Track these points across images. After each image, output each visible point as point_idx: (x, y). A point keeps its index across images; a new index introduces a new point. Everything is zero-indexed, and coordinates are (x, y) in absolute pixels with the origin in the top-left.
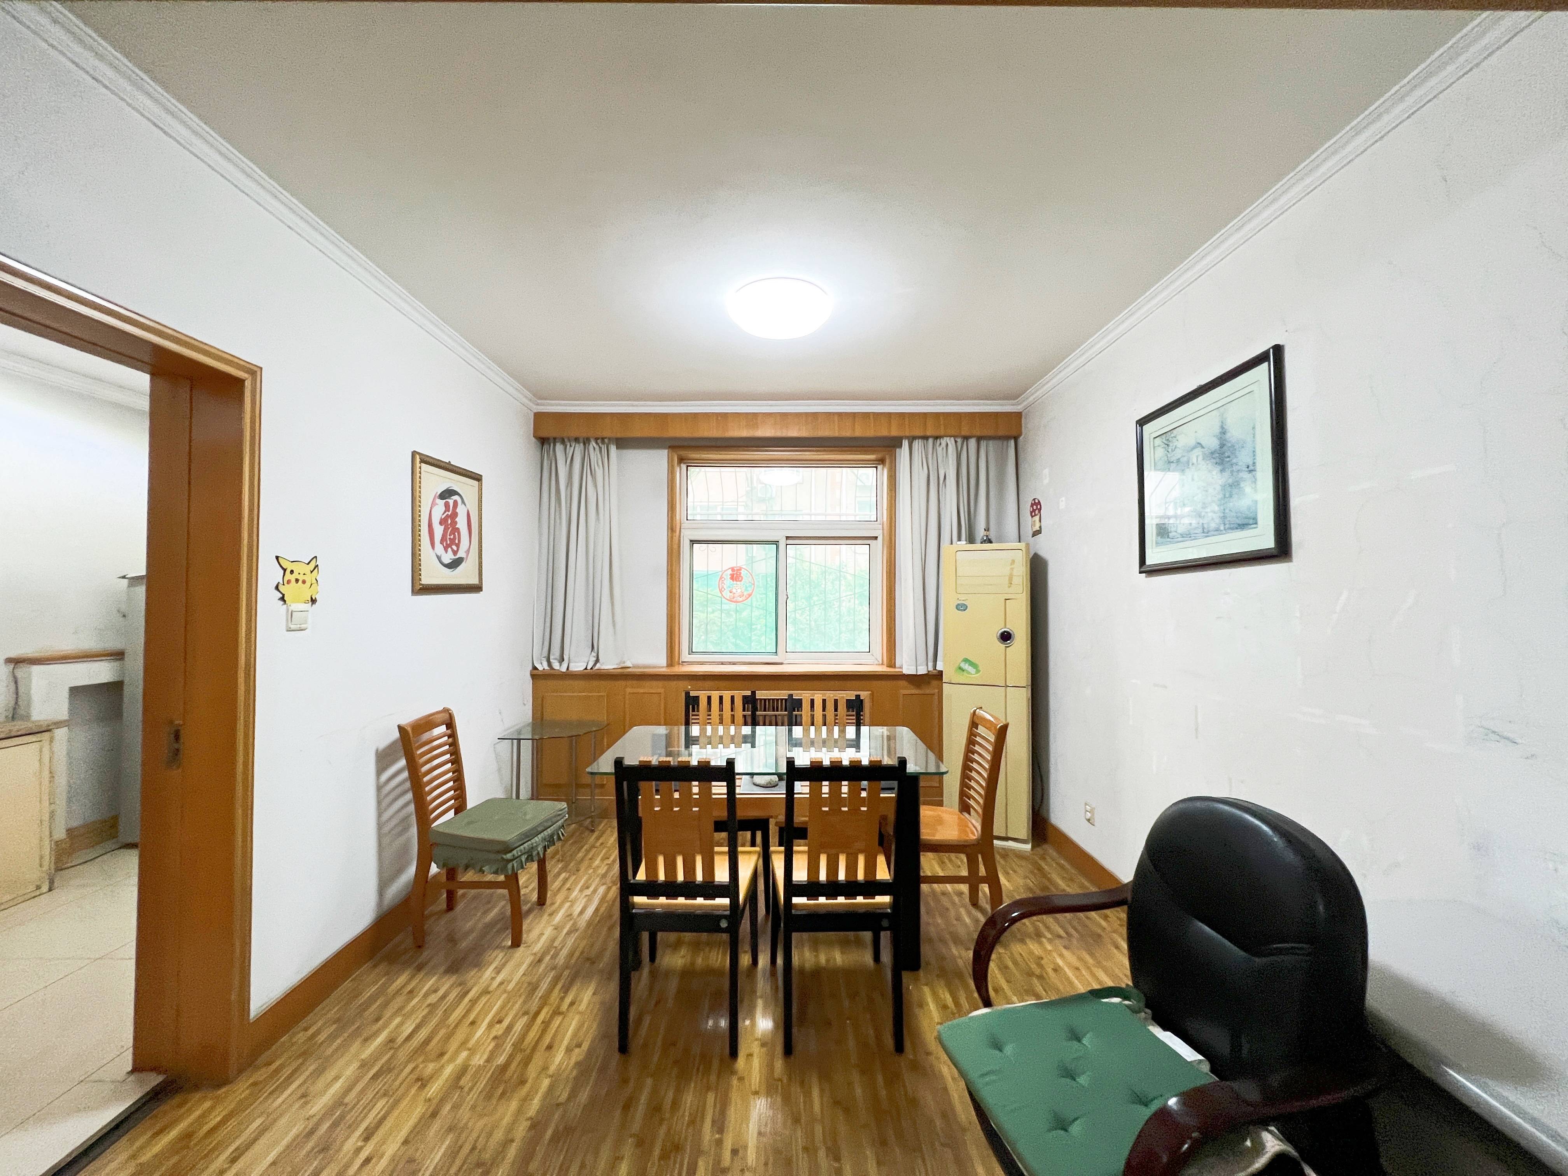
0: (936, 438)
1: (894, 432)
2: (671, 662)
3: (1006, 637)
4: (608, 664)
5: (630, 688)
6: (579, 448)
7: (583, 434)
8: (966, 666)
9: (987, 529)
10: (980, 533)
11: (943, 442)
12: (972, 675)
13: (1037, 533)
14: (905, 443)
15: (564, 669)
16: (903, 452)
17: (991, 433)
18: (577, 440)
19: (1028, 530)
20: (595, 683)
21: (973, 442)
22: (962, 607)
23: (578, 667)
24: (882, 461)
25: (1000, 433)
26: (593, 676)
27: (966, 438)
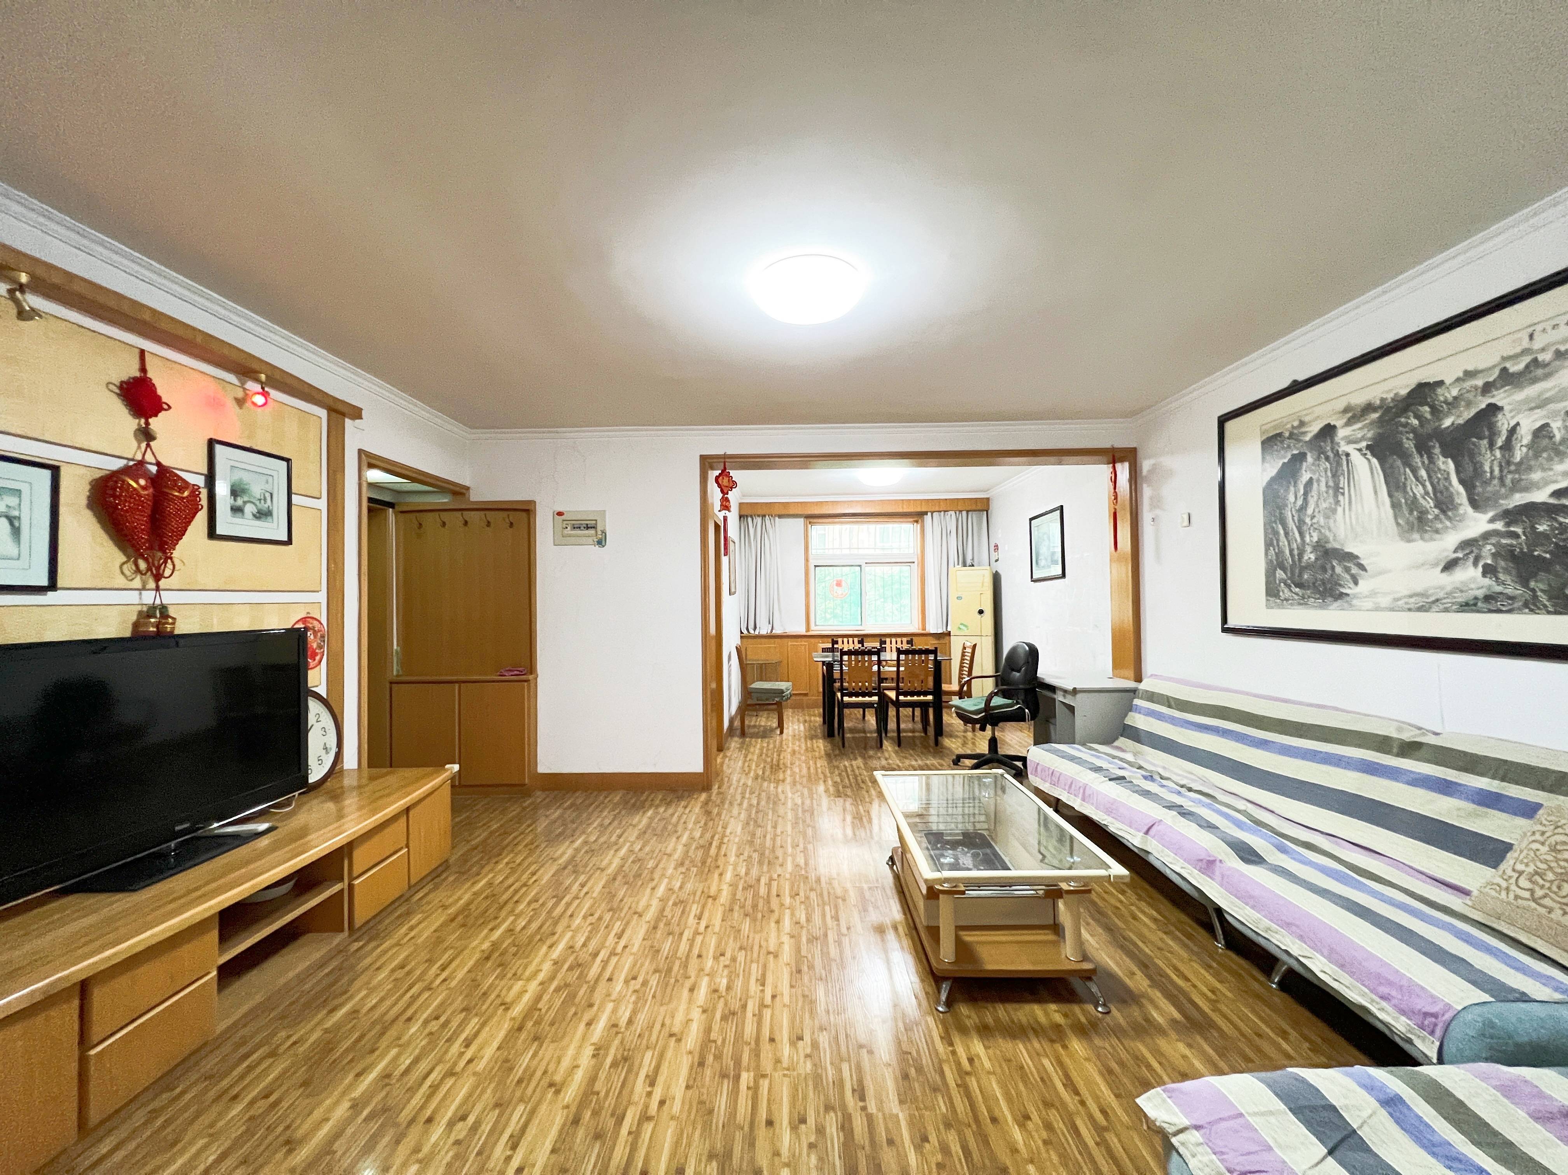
0: (945, 511)
1: (924, 510)
2: (808, 630)
3: (981, 612)
4: (778, 631)
5: (790, 642)
6: (759, 520)
7: (763, 513)
8: (962, 627)
9: (973, 559)
10: (969, 562)
11: (950, 513)
12: (965, 631)
13: (997, 561)
14: (929, 514)
15: (757, 633)
16: (928, 518)
17: (974, 507)
18: (759, 516)
19: (993, 559)
20: (772, 640)
21: (964, 513)
22: (959, 598)
23: (764, 632)
24: (917, 522)
25: (978, 508)
26: (771, 637)
27: (961, 511)
